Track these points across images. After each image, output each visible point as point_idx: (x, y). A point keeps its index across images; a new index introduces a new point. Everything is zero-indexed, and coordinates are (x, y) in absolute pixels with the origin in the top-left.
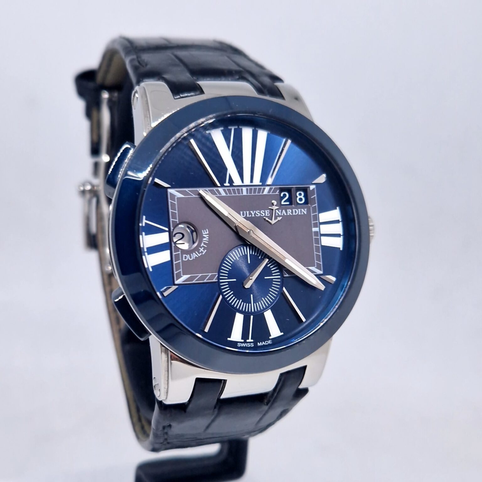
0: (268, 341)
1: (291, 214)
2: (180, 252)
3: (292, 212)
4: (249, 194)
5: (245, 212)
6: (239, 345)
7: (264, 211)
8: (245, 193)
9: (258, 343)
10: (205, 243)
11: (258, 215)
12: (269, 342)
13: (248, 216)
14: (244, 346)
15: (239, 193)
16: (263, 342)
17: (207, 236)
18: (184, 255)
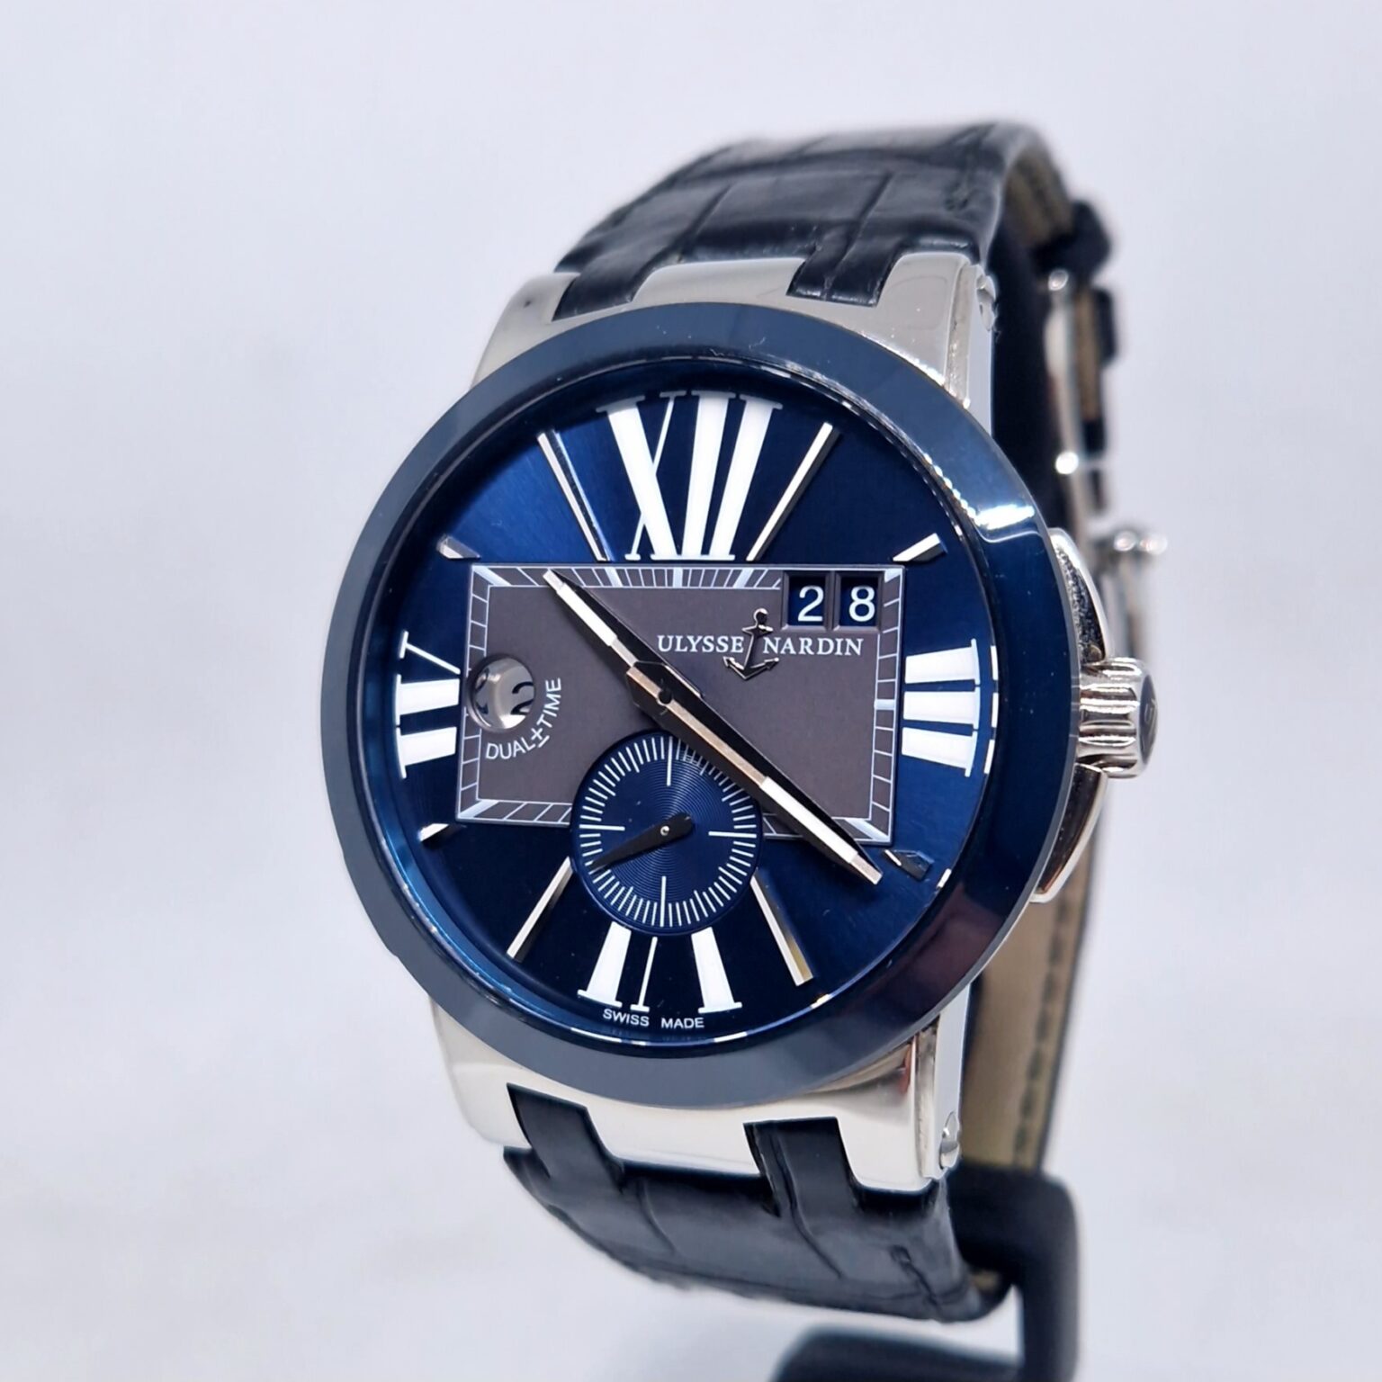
0: (694, 1019)
1: (810, 652)
2: (480, 736)
3: (815, 647)
4: (688, 587)
5: (671, 638)
6: (607, 1015)
7: (726, 638)
8: (677, 583)
9: (664, 1021)
10: (547, 718)
11: (707, 647)
12: (697, 1023)
13: (678, 649)
14: (622, 1020)
15: (660, 582)
16: (678, 1020)
17: (557, 699)
18: (490, 745)
